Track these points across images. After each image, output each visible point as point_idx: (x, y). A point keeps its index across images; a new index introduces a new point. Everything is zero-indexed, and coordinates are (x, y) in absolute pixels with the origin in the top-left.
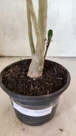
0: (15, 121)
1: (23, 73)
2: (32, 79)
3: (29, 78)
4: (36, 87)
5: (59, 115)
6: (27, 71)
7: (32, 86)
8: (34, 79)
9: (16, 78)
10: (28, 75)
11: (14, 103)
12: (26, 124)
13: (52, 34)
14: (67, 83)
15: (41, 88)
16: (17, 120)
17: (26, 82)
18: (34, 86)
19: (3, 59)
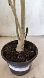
0: (10, 73)
1: (14, 49)
2: (18, 52)
3: (17, 52)
4: (20, 58)
5: (33, 69)
6: (16, 47)
7: (18, 57)
8: (19, 53)
9: (10, 52)
10: (16, 50)
11: (9, 65)
12: (16, 75)
13: (28, 30)
14: (36, 54)
15: (23, 58)
16: (11, 72)
17: (15, 54)
18: (19, 57)
19: (2, 38)
